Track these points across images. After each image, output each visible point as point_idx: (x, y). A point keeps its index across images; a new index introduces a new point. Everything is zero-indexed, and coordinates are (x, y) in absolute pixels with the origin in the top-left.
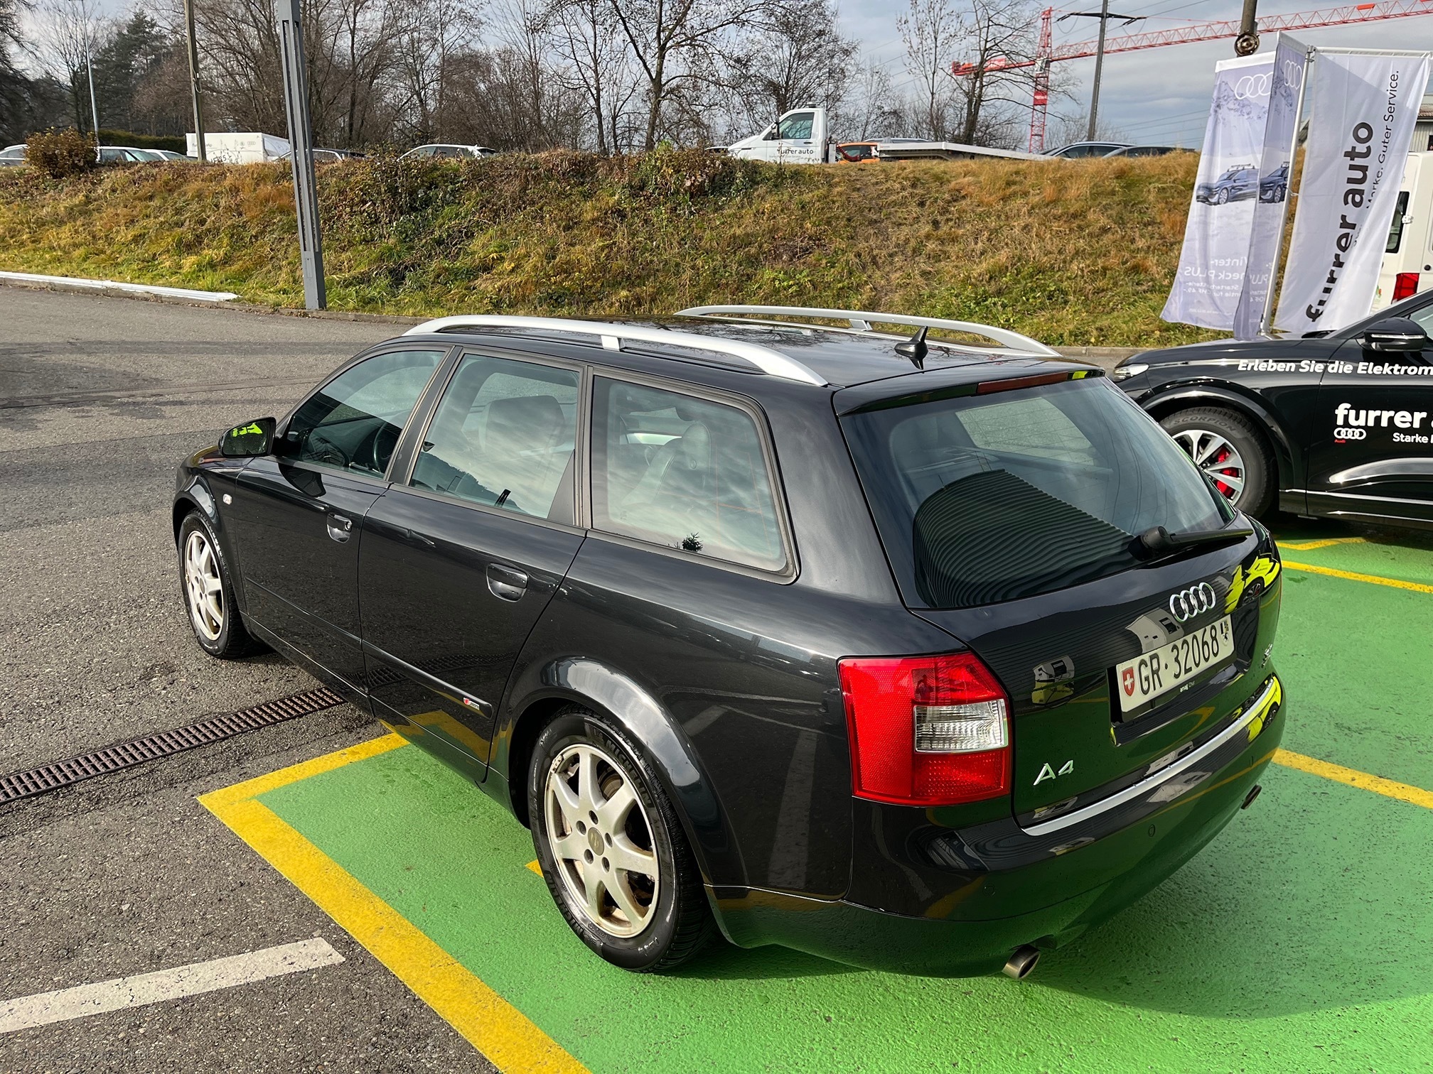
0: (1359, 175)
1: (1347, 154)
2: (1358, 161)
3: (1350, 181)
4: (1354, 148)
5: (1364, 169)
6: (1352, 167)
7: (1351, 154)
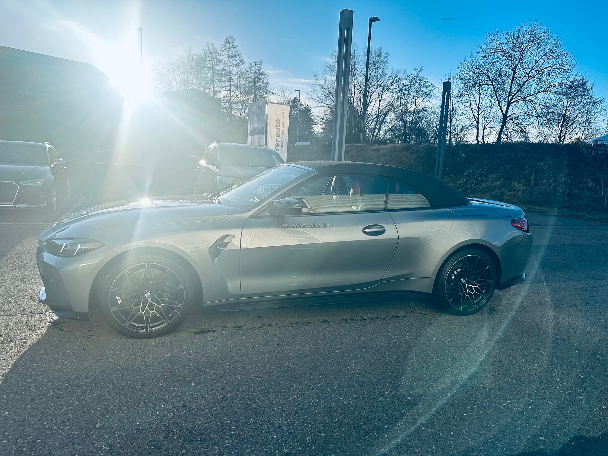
0: (278, 130)
2: (278, 127)
3: (277, 132)
4: (277, 125)
5: (279, 129)
6: (277, 129)
7: (276, 126)
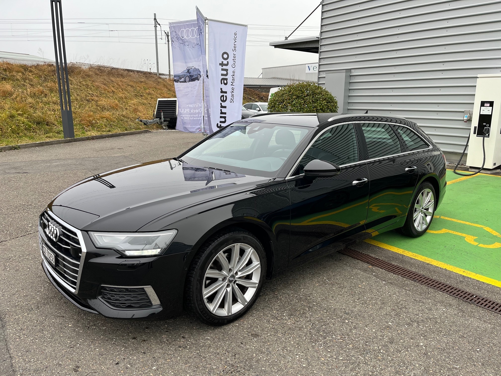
0: (225, 72)
1: (220, 64)
2: (224, 67)
5: (227, 70)
6: (222, 70)
7: (222, 64)
